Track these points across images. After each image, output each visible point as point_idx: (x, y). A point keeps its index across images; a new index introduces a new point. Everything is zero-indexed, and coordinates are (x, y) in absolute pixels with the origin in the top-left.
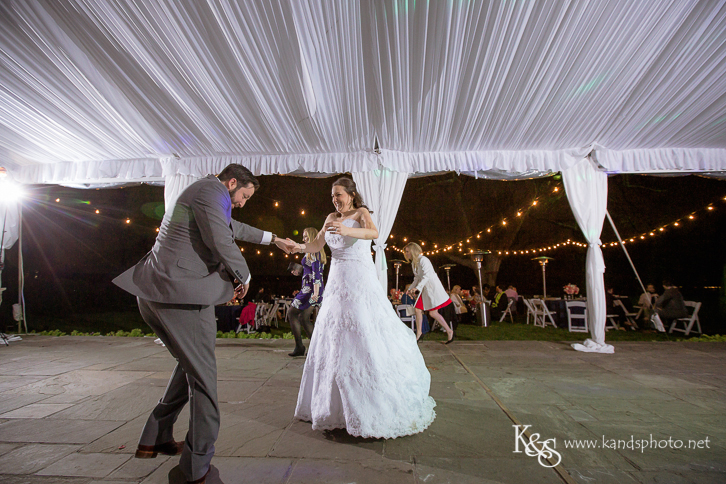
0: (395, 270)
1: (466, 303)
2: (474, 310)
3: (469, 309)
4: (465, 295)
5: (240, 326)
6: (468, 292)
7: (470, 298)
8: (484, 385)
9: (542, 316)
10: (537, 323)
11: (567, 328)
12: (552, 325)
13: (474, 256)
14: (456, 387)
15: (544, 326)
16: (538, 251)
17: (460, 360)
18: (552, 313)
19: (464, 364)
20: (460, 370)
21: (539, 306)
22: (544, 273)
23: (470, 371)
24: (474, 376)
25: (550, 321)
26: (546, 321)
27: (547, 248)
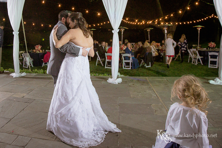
0: (121, 32)
1: (158, 50)
2: (162, 54)
3: (159, 54)
4: (158, 46)
5: (44, 63)
6: (159, 44)
7: (160, 48)
8: (165, 107)
9: (196, 59)
10: (193, 62)
11: (208, 65)
12: (201, 64)
13: (164, 26)
14: (152, 107)
15: (196, 64)
16: (196, 21)
17: (154, 90)
18: (201, 57)
19: (156, 93)
20: (154, 97)
21: (195, 53)
22: (199, 34)
23: (159, 97)
24: (161, 100)
25: (200, 62)
26: (198, 61)
27: (201, 20)
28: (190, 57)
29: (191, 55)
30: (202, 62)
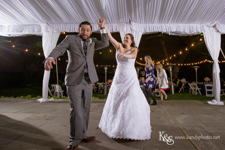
8: (172, 119)
9: (196, 90)
10: (194, 93)
11: (206, 95)
12: (200, 94)
13: (169, 66)
14: (161, 119)
15: (196, 94)
16: (194, 64)
17: (163, 108)
18: (199, 89)
19: (164, 110)
20: (163, 112)
21: (195, 86)
22: (196, 73)
23: (167, 113)
24: (168, 114)
25: (199, 92)
26: (197, 92)
27: (198, 63)
28: (191, 89)
29: (192, 88)
30: (201, 93)
